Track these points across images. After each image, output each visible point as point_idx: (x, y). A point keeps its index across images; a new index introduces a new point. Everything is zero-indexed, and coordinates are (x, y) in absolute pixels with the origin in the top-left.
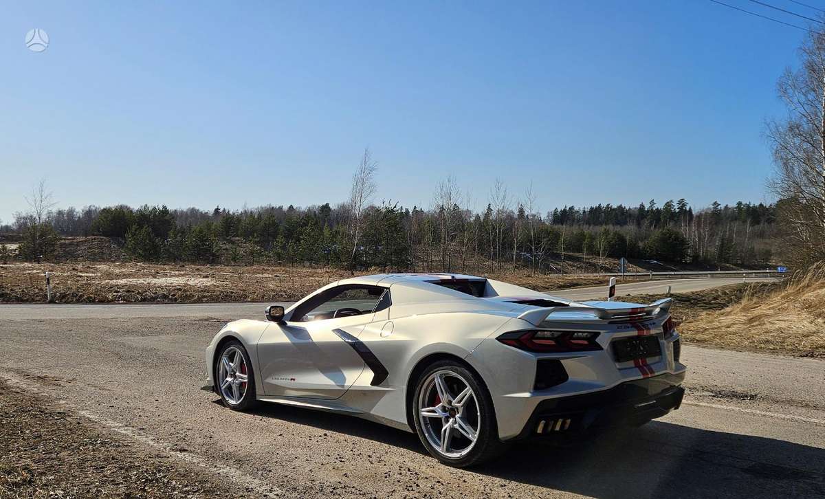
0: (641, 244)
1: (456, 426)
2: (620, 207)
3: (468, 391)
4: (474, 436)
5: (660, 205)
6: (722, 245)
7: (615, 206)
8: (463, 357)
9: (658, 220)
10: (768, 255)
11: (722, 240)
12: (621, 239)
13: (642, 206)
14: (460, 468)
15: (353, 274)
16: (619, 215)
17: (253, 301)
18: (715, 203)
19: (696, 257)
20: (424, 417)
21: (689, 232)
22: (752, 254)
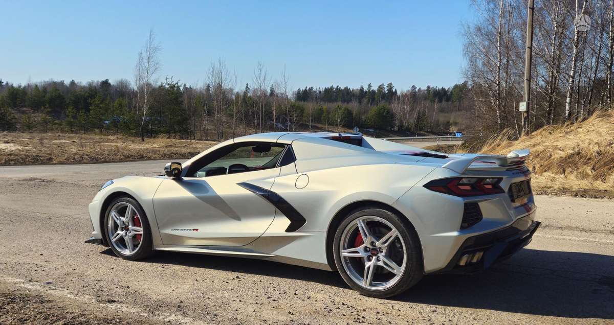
0: (363, 117)
1: (381, 263)
2: (346, 89)
3: (394, 232)
4: (399, 271)
5: (375, 88)
6: (419, 118)
7: (342, 88)
8: (390, 204)
9: (373, 99)
10: (448, 125)
11: (419, 114)
12: (349, 113)
13: (362, 88)
14: (385, 299)
15: (143, 140)
16: (345, 95)
17: (61, 163)
18: (413, 87)
19: (401, 127)
20: (345, 257)
21: (396, 107)
22: (437, 124)
